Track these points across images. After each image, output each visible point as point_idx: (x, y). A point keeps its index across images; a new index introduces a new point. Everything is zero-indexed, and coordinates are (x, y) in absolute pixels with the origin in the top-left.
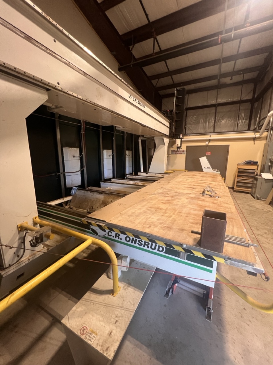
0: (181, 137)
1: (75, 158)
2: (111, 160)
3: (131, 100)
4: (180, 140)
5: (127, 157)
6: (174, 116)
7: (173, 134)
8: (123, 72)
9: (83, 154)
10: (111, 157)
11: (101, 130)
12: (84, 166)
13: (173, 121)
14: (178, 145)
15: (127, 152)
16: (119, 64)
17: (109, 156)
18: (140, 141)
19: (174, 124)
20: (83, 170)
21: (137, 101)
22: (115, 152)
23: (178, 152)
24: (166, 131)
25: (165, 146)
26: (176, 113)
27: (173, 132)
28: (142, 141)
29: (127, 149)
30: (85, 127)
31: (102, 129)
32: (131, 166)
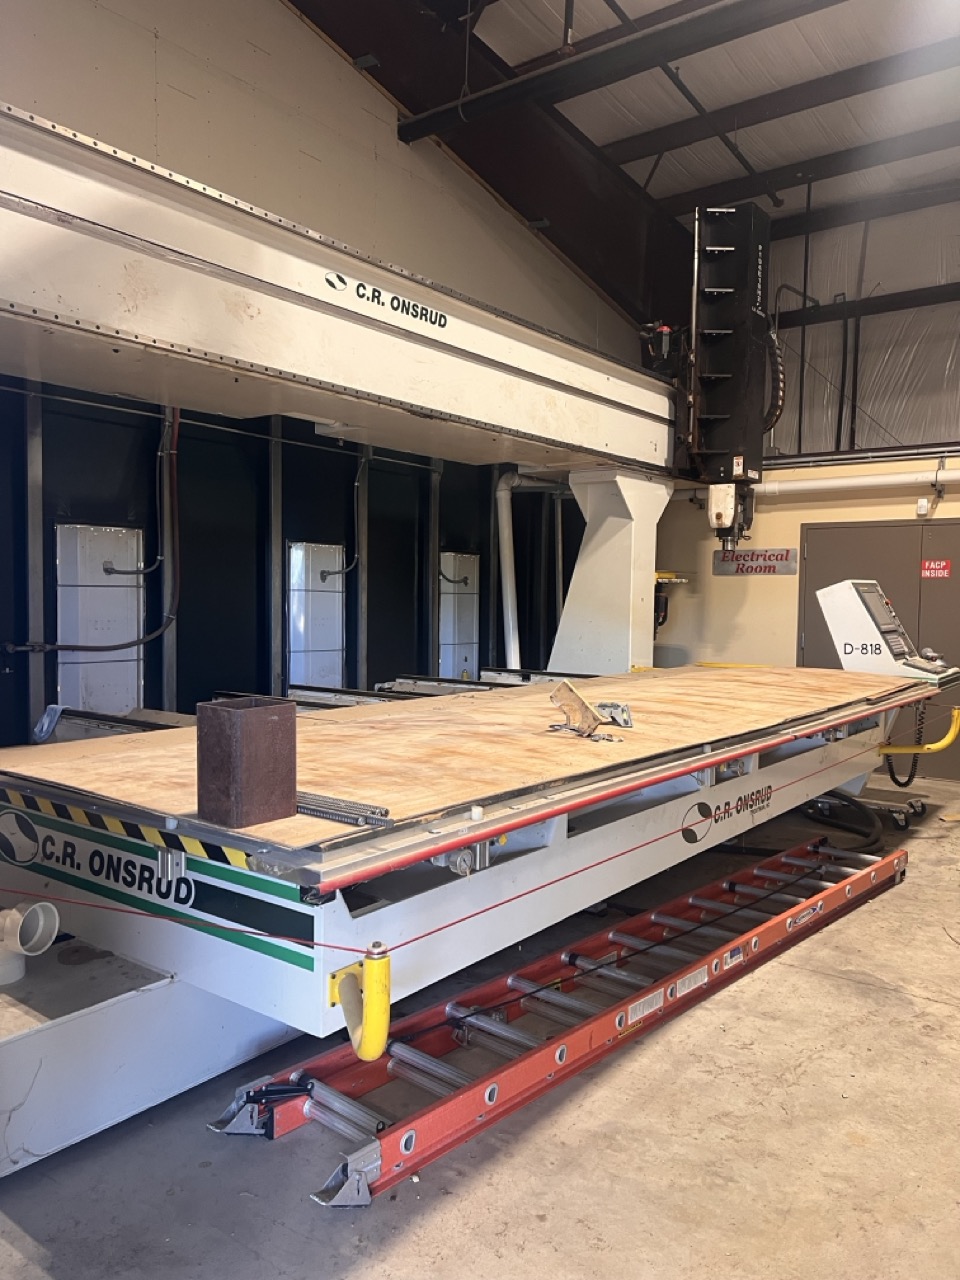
0: (738, 470)
1: (115, 579)
2: (338, 601)
3: (345, 296)
4: (731, 489)
5: (445, 586)
6: (692, 357)
7: (691, 458)
8: (429, 140)
9: (166, 558)
10: (338, 582)
11: (276, 441)
12: (165, 620)
13: (684, 382)
14: (719, 516)
15: (449, 562)
16: (401, 106)
17: (324, 575)
18: (503, 497)
19: (691, 398)
20: (160, 638)
21: (386, 297)
22: (362, 555)
23: (754, 564)
24: (652, 443)
25: (633, 523)
26: (702, 337)
27: (689, 447)
28: (517, 498)
29: (456, 545)
30: (181, 423)
31: (284, 437)
32: (476, 639)
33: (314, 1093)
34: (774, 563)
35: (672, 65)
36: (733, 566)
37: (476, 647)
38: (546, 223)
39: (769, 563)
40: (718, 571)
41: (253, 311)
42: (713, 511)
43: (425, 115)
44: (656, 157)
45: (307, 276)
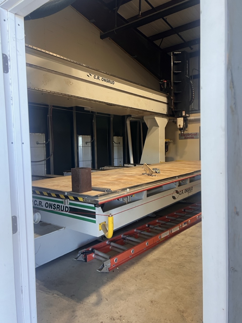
0: (184, 114)
1: (39, 145)
2: (90, 149)
3: (91, 79)
4: (182, 119)
5: (115, 145)
6: (172, 88)
7: (173, 112)
8: (108, 38)
9: (50, 140)
10: (90, 144)
11: (74, 112)
12: (50, 155)
13: (170, 94)
14: (180, 125)
15: (115, 139)
17: (86, 143)
18: (128, 123)
19: (172, 98)
20: (50, 159)
21: (100, 78)
22: (95, 138)
23: (189, 137)
24: (163, 109)
25: (159, 128)
26: (174, 83)
27: (172, 109)
28: (131, 123)
29: (117, 135)
30: (53, 108)
31: (76, 111)
32: (122, 157)
33: (95, 252)
34: (193, 136)
35: (165, 18)
36: (184, 137)
37: (122, 159)
38: (136, 56)
39: (192, 136)
40: (180, 139)
41: (71, 83)
42: (178, 124)
43: (106, 32)
44: (162, 39)
45: (83, 74)
